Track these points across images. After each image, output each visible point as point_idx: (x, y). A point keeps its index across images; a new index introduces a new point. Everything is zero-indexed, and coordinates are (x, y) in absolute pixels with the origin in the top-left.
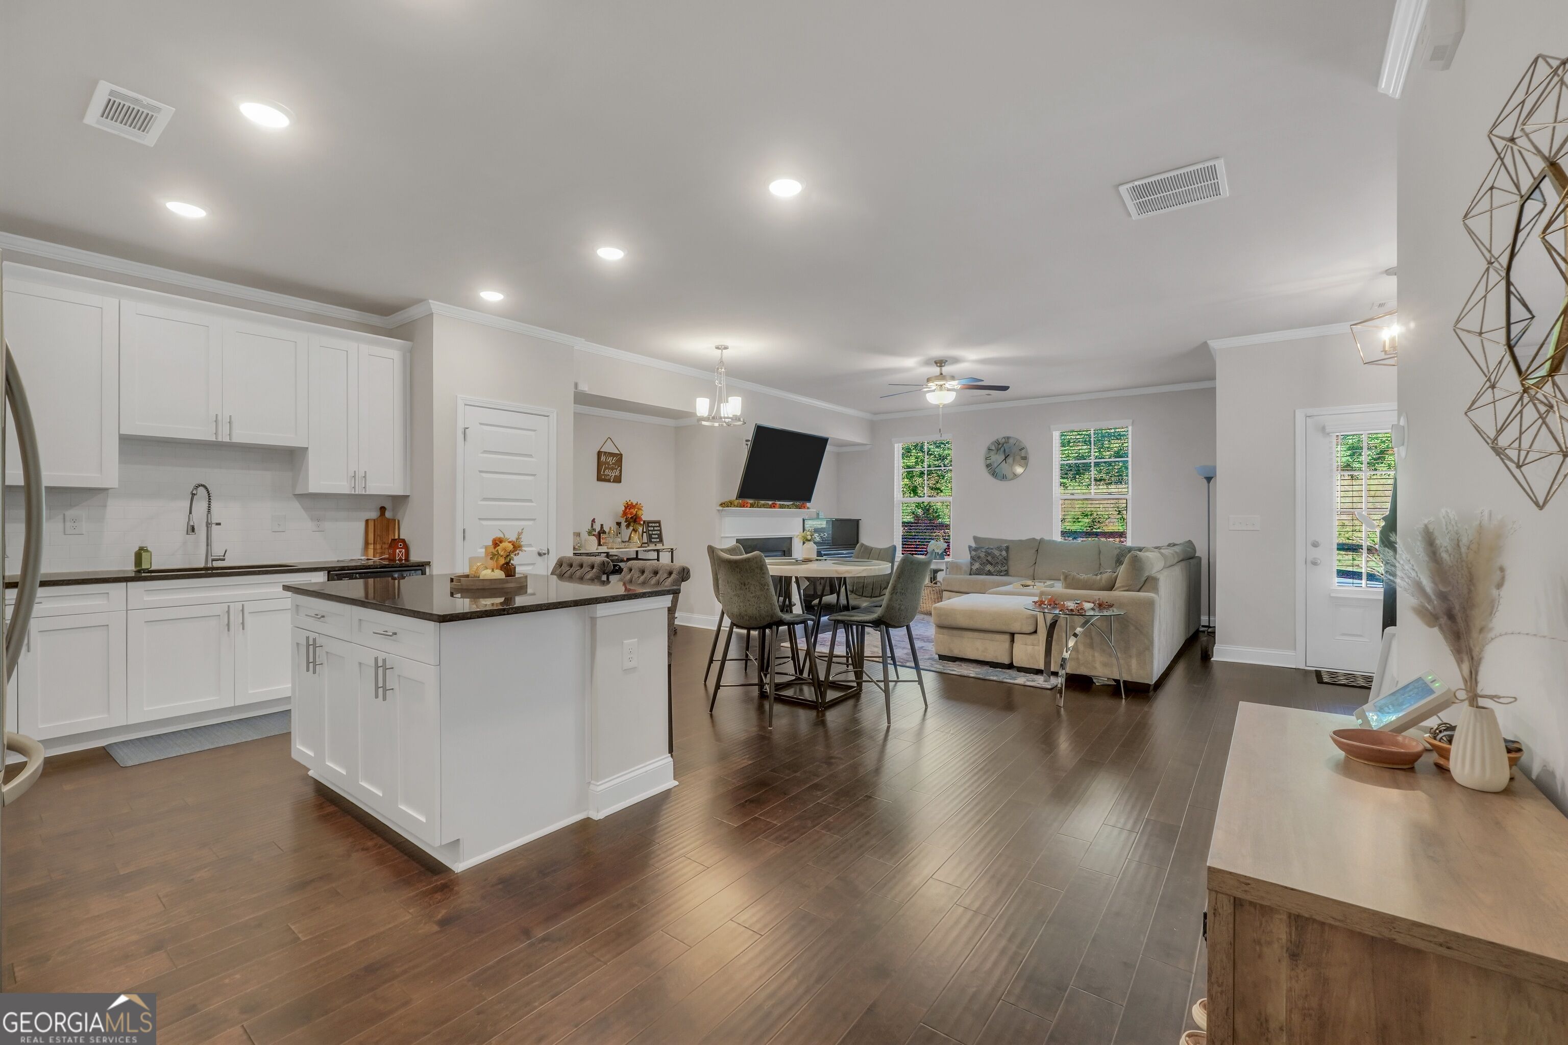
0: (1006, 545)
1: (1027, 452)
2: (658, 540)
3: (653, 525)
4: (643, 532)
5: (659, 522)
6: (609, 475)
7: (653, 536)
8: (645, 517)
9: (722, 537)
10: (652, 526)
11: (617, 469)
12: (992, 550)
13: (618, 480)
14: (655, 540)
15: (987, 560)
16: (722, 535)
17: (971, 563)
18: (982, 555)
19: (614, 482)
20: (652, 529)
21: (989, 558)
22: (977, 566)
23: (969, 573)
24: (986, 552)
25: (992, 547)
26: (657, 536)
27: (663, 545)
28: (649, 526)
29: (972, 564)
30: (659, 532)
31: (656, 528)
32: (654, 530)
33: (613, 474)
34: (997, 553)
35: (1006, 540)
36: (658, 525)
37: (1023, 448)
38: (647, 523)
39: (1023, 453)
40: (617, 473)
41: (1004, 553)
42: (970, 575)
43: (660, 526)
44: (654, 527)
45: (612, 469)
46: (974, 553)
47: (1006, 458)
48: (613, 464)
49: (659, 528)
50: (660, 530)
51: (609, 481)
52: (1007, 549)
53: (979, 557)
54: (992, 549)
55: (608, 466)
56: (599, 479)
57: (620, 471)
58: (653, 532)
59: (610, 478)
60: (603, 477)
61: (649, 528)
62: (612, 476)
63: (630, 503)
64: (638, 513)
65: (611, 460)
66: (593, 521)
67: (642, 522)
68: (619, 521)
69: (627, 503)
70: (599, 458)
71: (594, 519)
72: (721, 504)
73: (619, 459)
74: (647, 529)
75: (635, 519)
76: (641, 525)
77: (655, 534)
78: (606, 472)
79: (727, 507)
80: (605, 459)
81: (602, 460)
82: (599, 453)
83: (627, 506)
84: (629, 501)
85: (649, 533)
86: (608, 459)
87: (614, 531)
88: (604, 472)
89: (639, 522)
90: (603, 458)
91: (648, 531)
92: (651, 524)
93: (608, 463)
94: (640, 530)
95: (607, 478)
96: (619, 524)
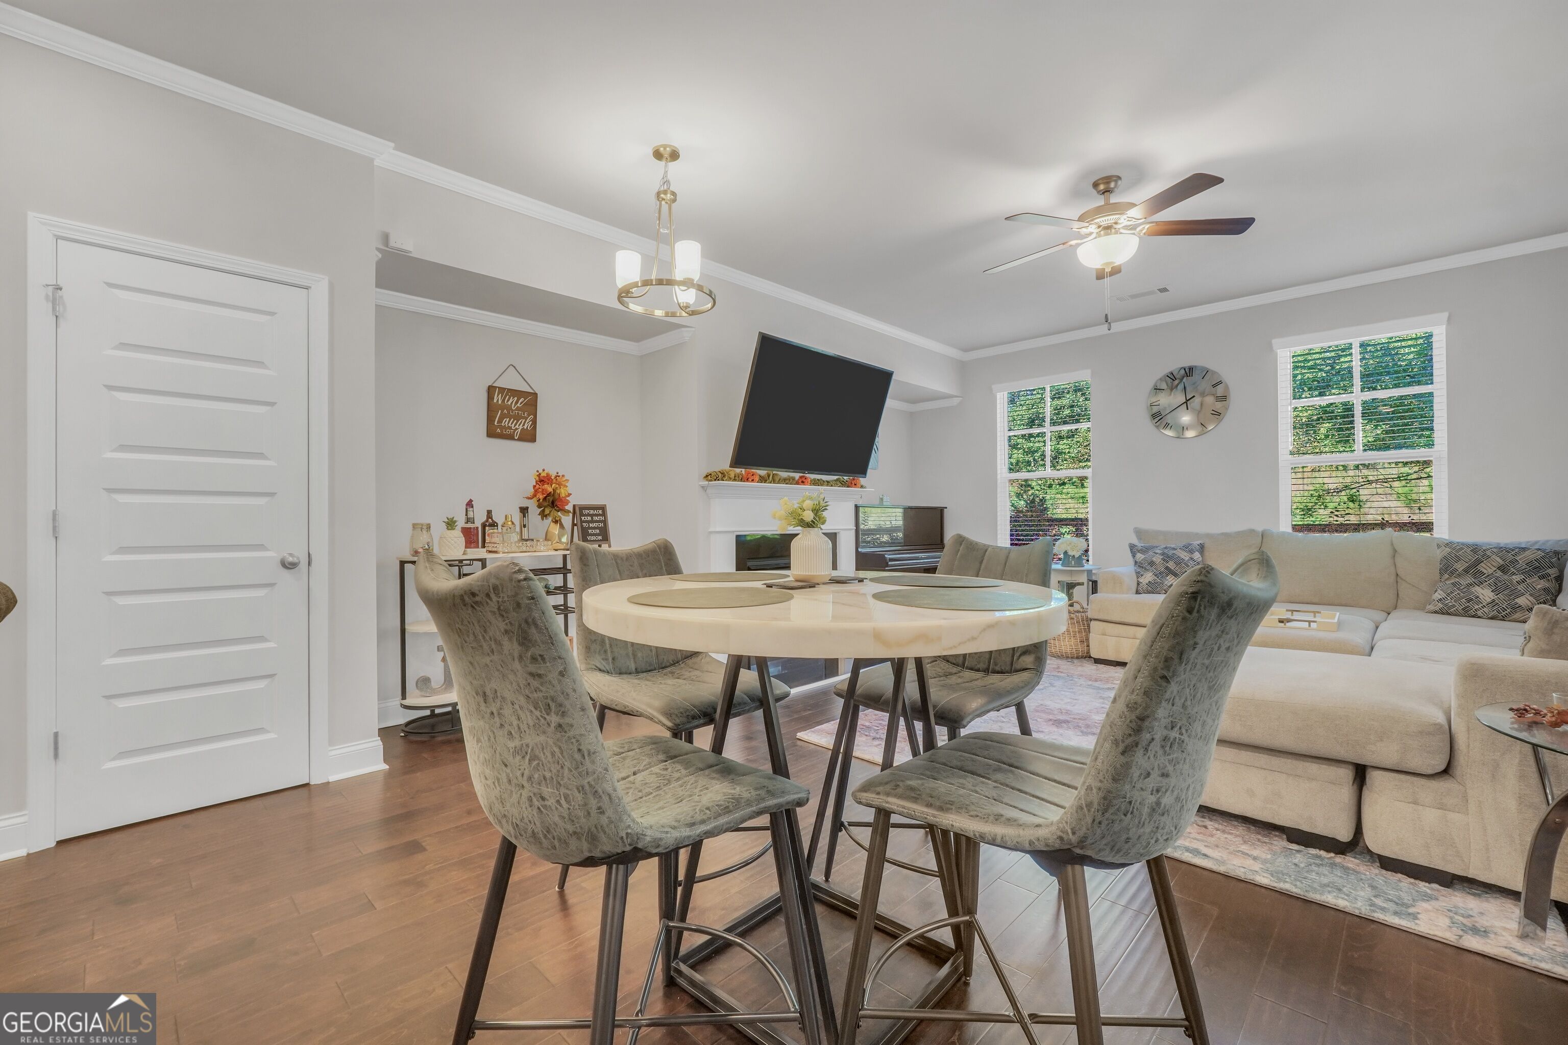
0: (1199, 542)
1: (1227, 388)
2: (600, 538)
3: (592, 512)
4: (574, 525)
5: (603, 508)
6: (510, 428)
7: (590, 531)
8: (575, 500)
9: (711, 533)
10: (588, 515)
11: (527, 418)
12: (1174, 552)
13: (530, 436)
14: (593, 538)
15: (1167, 568)
16: (711, 529)
17: (1137, 573)
18: (1158, 559)
19: (521, 439)
20: (589, 518)
21: (1171, 565)
22: (1148, 577)
23: (1134, 590)
24: (1163, 554)
25: (1172, 546)
26: (598, 531)
27: (610, 546)
28: (582, 515)
29: (1139, 575)
30: (601, 525)
31: (596, 518)
32: (592, 521)
33: (519, 427)
34: (1184, 556)
35: (1197, 534)
36: (600, 512)
37: (1220, 382)
38: (579, 511)
39: (1220, 390)
40: (528, 425)
41: (1197, 556)
42: (1137, 592)
43: (604, 514)
44: (592, 516)
45: (517, 418)
46: (1140, 557)
47: (1187, 400)
48: (518, 409)
49: (603, 518)
50: (605, 522)
51: (510, 437)
52: (1202, 548)
53: (1152, 563)
54: (1174, 549)
55: (509, 413)
56: (491, 434)
57: (534, 422)
58: (591, 525)
59: (514, 432)
60: (499, 430)
61: (583, 518)
62: (517, 429)
63: (548, 475)
64: (563, 492)
65: (517, 403)
66: (470, 504)
67: (569, 507)
68: (524, 505)
69: (543, 474)
70: (490, 398)
71: (471, 501)
72: (707, 476)
73: (531, 401)
74: (581, 519)
75: (553, 503)
76: (569, 512)
77: (594, 528)
78: (505, 423)
79: (715, 480)
80: (503, 401)
81: (495, 401)
82: (491, 390)
83: (543, 480)
84: (546, 472)
85: (582, 526)
86: (511, 401)
87: (513, 523)
88: (500, 421)
89: (567, 507)
90: (497, 398)
91: (582, 522)
92: (587, 511)
93: (509, 408)
94: (567, 520)
95: (508, 432)
96: (524, 511)
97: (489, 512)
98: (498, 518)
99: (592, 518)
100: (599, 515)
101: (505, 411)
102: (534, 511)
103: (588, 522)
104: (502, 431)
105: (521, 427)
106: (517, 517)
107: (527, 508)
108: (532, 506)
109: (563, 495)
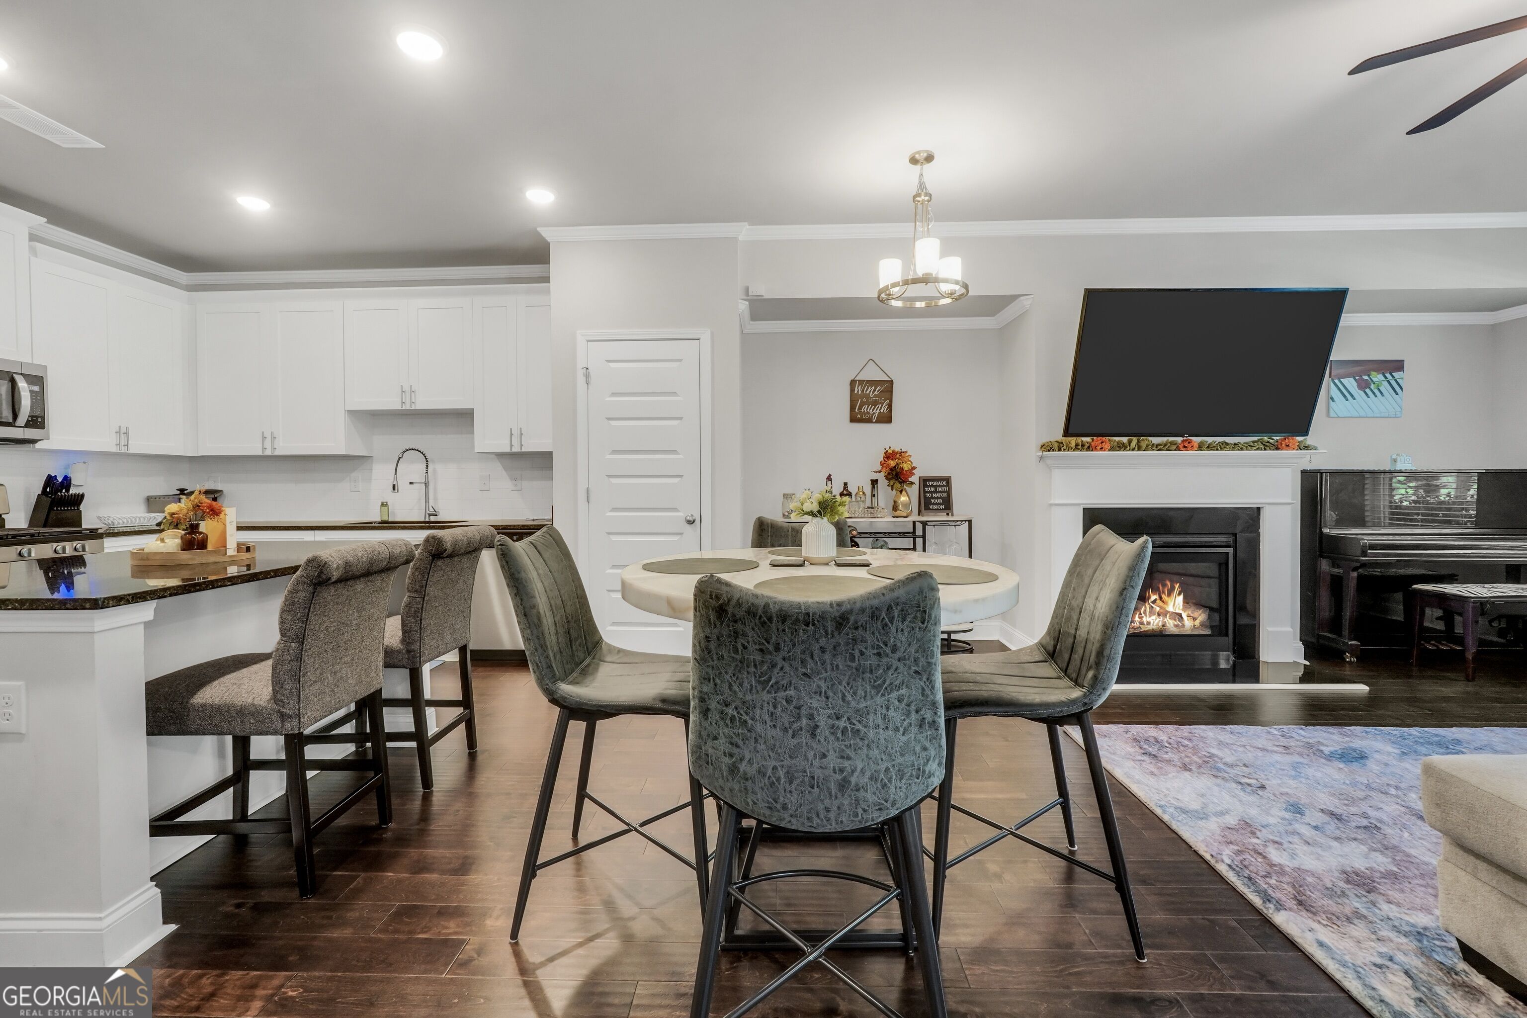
2: (942, 507)
3: (936, 483)
5: (948, 480)
6: (868, 413)
7: (933, 501)
8: (920, 473)
9: (1051, 505)
10: (932, 486)
11: (882, 404)
13: (886, 419)
14: (935, 507)
16: (1052, 502)
19: (877, 422)
20: (933, 489)
26: (941, 501)
27: (952, 514)
28: (925, 485)
30: (945, 495)
31: (939, 489)
32: (936, 492)
33: (876, 411)
36: (945, 483)
38: (924, 481)
40: (884, 409)
43: (948, 485)
44: (935, 487)
45: (875, 404)
48: (876, 396)
49: (947, 489)
50: (949, 493)
51: (869, 421)
55: (867, 401)
56: (853, 419)
57: (890, 406)
58: (934, 495)
59: (872, 416)
60: (859, 416)
61: (926, 489)
62: (874, 413)
63: (894, 451)
64: (906, 467)
65: (874, 391)
66: (829, 478)
67: (914, 479)
68: (875, 478)
69: (890, 451)
70: (852, 390)
71: (830, 475)
72: (1042, 446)
73: (887, 388)
74: (924, 490)
75: (897, 474)
76: (912, 483)
77: (938, 498)
78: (865, 409)
79: (1049, 451)
80: (863, 391)
81: (856, 392)
82: (853, 383)
83: (889, 456)
84: (892, 449)
85: (925, 496)
86: (870, 390)
87: (864, 493)
88: (860, 408)
89: (910, 479)
90: (858, 389)
91: (925, 492)
92: (931, 483)
93: (867, 396)
94: (914, 491)
95: (867, 416)
96: (874, 482)
97: (846, 484)
98: (852, 489)
99: (936, 489)
100: (944, 486)
101: (865, 400)
102: (883, 483)
103: (931, 492)
104: (862, 416)
105: (878, 411)
106: (868, 489)
107: (877, 481)
108: (881, 477)
109: (906, 469)
